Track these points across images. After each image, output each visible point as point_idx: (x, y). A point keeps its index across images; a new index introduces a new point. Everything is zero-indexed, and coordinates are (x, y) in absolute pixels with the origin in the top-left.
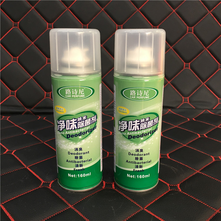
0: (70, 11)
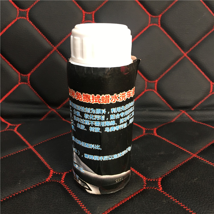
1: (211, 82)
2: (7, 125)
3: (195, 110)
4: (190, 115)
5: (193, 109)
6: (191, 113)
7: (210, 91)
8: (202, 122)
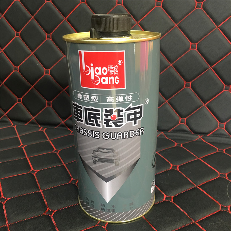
0: (139, 26)
1: (180, 118)
2: (71, 132)
3: (169, 132)
4: (165, 135)
5: (169, 131)
6: (166, 133)
7: (179, 122)
8: (171, 139)
